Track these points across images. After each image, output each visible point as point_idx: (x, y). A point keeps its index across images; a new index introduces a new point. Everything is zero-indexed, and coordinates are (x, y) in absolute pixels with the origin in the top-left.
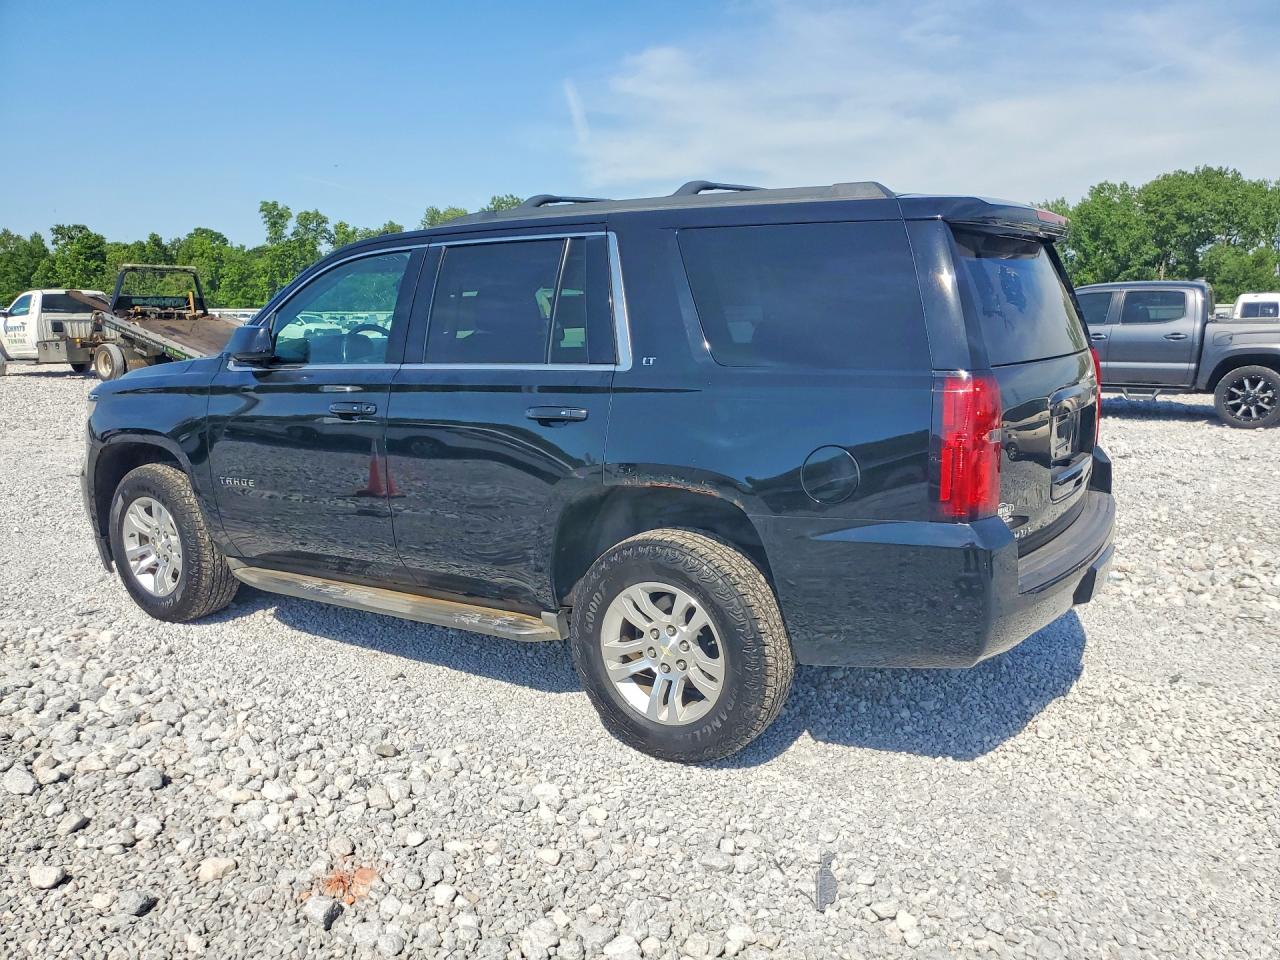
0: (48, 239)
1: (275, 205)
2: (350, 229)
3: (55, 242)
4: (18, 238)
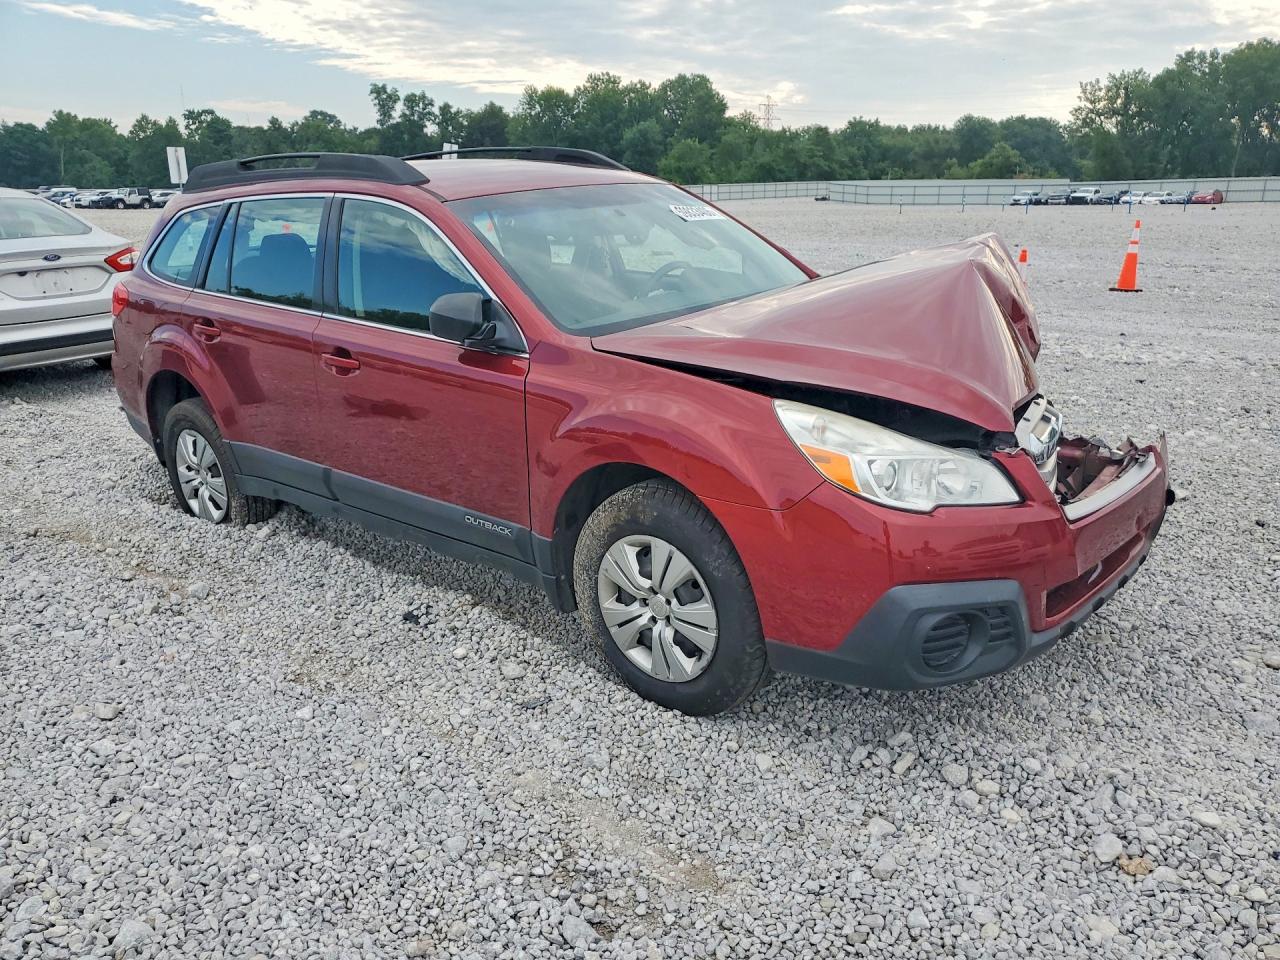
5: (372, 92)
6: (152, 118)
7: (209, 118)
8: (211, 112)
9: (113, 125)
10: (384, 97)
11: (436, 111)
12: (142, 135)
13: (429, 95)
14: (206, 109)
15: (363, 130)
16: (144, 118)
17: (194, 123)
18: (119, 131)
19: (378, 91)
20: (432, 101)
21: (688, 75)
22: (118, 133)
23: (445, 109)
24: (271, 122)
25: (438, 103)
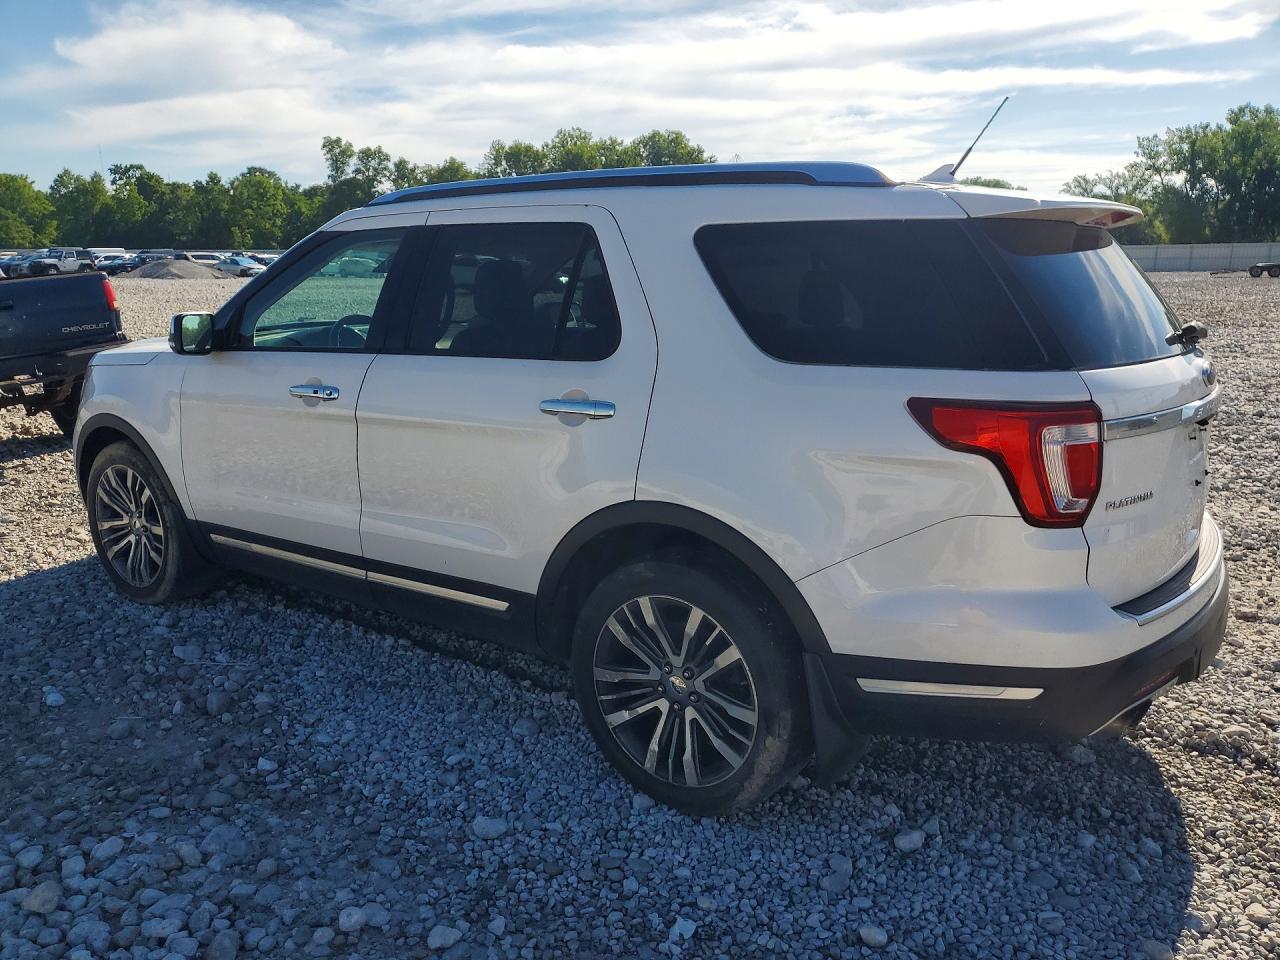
0: (108, 178)
1: (338, 141)
2: (410, 166)
3: (114, 182)
4: (78, 179)
5: (324, 146)
6: (75, 172)
7: (138, 173)
8: (140, 167)
9: (29, 181)
10: (336, 151)
11: (391, 166)
12: (63, 191)
13: (385, 150)
14: (135, 163)
15: (307, 187)
16: (66, 172)
17: (121, 179)
18: (36, 187)
19: (331, 145)
20: (387, 155)
21: (663, 132)
22: (36, 189)
23: (401, 165)
24: (210, 177)
25: (395, 159)
